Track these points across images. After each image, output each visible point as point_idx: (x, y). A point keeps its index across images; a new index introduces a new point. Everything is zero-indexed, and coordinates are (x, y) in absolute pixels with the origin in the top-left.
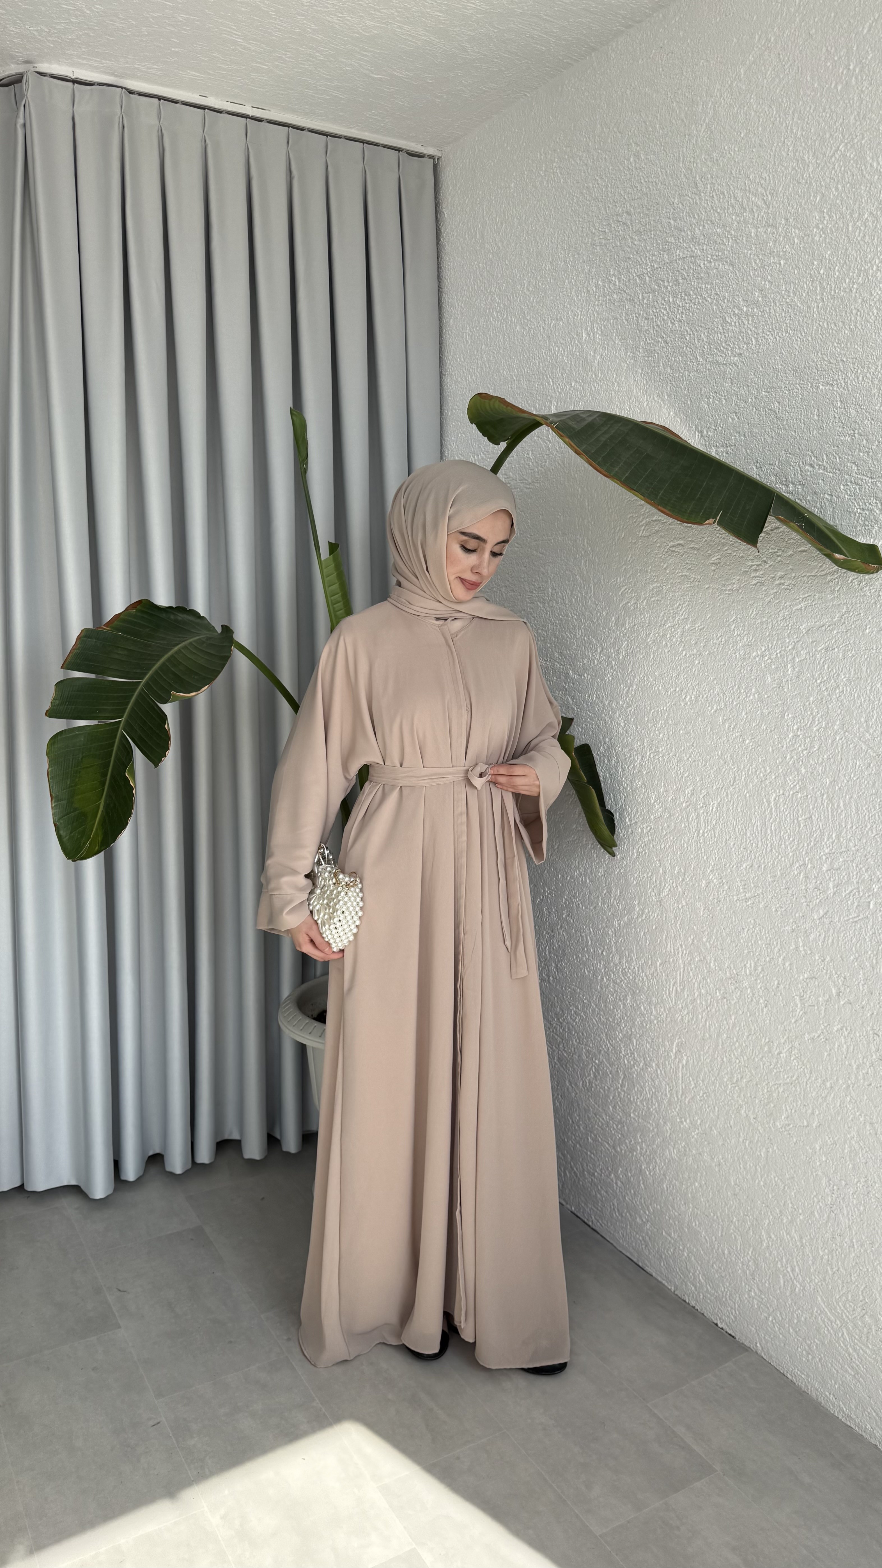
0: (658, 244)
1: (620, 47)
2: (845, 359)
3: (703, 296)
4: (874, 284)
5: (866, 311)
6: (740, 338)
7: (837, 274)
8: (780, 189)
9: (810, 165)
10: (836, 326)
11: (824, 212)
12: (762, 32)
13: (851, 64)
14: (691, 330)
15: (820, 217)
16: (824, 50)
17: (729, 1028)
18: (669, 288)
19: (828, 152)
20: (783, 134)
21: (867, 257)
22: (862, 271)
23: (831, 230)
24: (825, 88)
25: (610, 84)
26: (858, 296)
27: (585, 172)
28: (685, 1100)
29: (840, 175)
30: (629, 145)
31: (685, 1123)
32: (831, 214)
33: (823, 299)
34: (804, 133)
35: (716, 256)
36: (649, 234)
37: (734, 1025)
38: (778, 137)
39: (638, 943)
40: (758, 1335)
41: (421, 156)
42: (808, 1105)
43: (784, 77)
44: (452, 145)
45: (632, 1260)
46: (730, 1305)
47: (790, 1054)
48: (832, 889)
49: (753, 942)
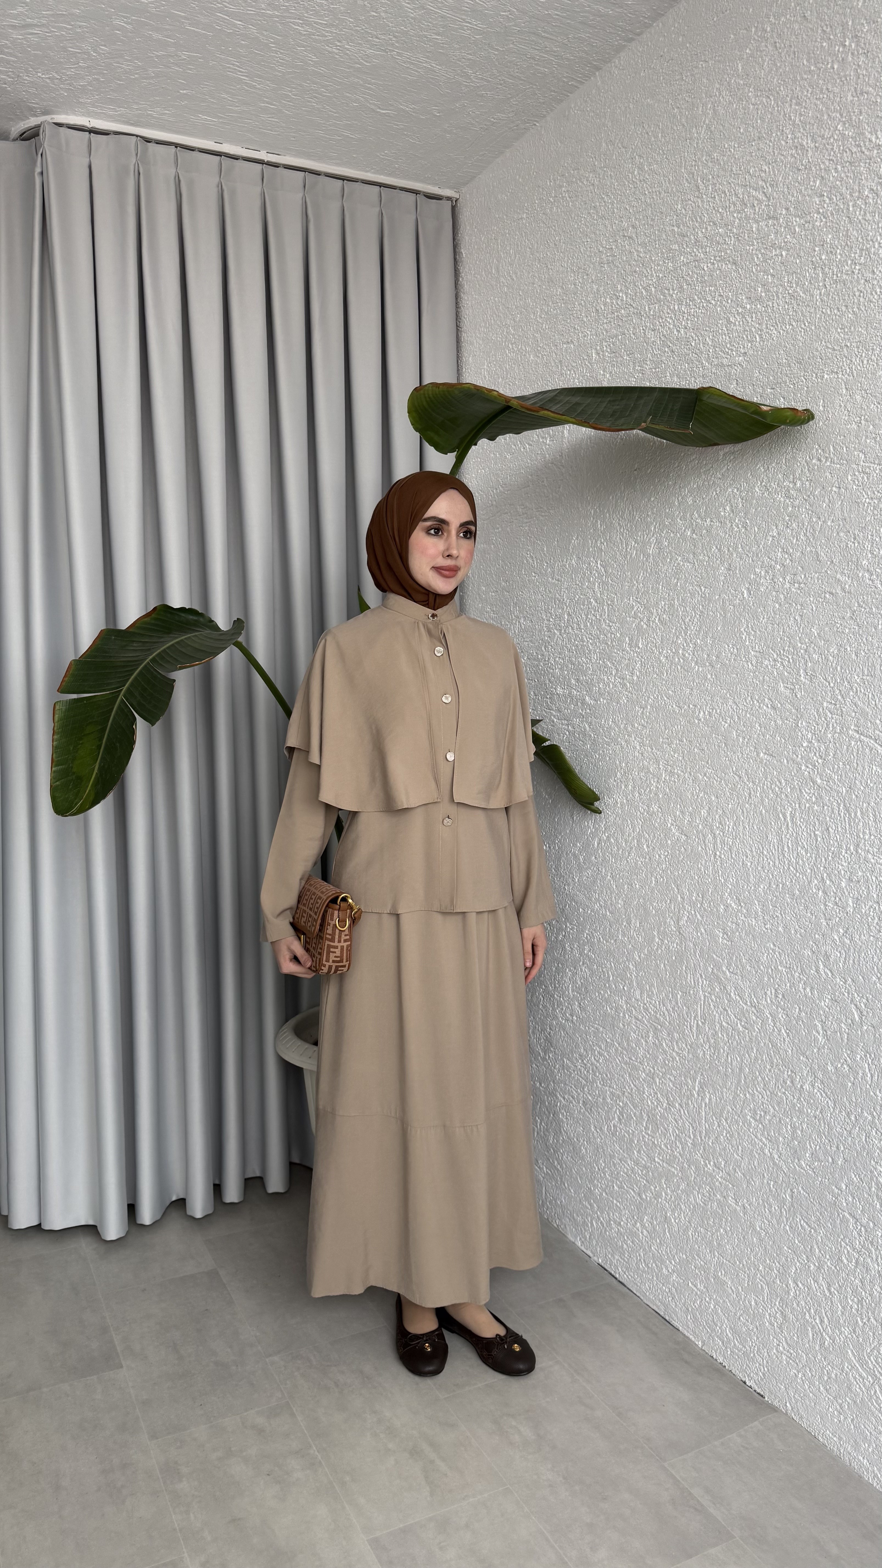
0: (662, 253)
1: (622, 63)
2: (849, 344)
3: (708, 299)
4: (876, 262)
5: (869, 292)
6: (744, 336)
7: (839, 257)
8: (780, 179)
9: (809, 149)
10: (839, 311)
11: (824, 195)
12: (758, 22)
13: (847, 39)
14: (695, 334)
15: (820, 202)
16: (820, 32)
17: (751, 1062)
18: (674, 295)
19: (826, 134)
20: (781, 123)
21: (868, 235)
22: (863, 250)
23: (832, 214)
24: (822, 69)
25: (614, 101)
26: (860, 277)
27: (591, 193)
28: (709, 1141)
29: (839, 155)
30: (632, 158)
31: (709, 1165)
32: (831, 196)
33: (825, 285)
35: (719, 257)
36: (654, 245)
37: (756, 1059)
38: (777, 126)
39: (659, 976)
40: (788, 1394)
41: (438, 198)
42: (833, 1140)
43: (781, 65)
44: (468, 185)
45: (659, 1314)
46: (759, 1361)
47: (813, 1086)
48: (851, 904)
49: (773, 967)
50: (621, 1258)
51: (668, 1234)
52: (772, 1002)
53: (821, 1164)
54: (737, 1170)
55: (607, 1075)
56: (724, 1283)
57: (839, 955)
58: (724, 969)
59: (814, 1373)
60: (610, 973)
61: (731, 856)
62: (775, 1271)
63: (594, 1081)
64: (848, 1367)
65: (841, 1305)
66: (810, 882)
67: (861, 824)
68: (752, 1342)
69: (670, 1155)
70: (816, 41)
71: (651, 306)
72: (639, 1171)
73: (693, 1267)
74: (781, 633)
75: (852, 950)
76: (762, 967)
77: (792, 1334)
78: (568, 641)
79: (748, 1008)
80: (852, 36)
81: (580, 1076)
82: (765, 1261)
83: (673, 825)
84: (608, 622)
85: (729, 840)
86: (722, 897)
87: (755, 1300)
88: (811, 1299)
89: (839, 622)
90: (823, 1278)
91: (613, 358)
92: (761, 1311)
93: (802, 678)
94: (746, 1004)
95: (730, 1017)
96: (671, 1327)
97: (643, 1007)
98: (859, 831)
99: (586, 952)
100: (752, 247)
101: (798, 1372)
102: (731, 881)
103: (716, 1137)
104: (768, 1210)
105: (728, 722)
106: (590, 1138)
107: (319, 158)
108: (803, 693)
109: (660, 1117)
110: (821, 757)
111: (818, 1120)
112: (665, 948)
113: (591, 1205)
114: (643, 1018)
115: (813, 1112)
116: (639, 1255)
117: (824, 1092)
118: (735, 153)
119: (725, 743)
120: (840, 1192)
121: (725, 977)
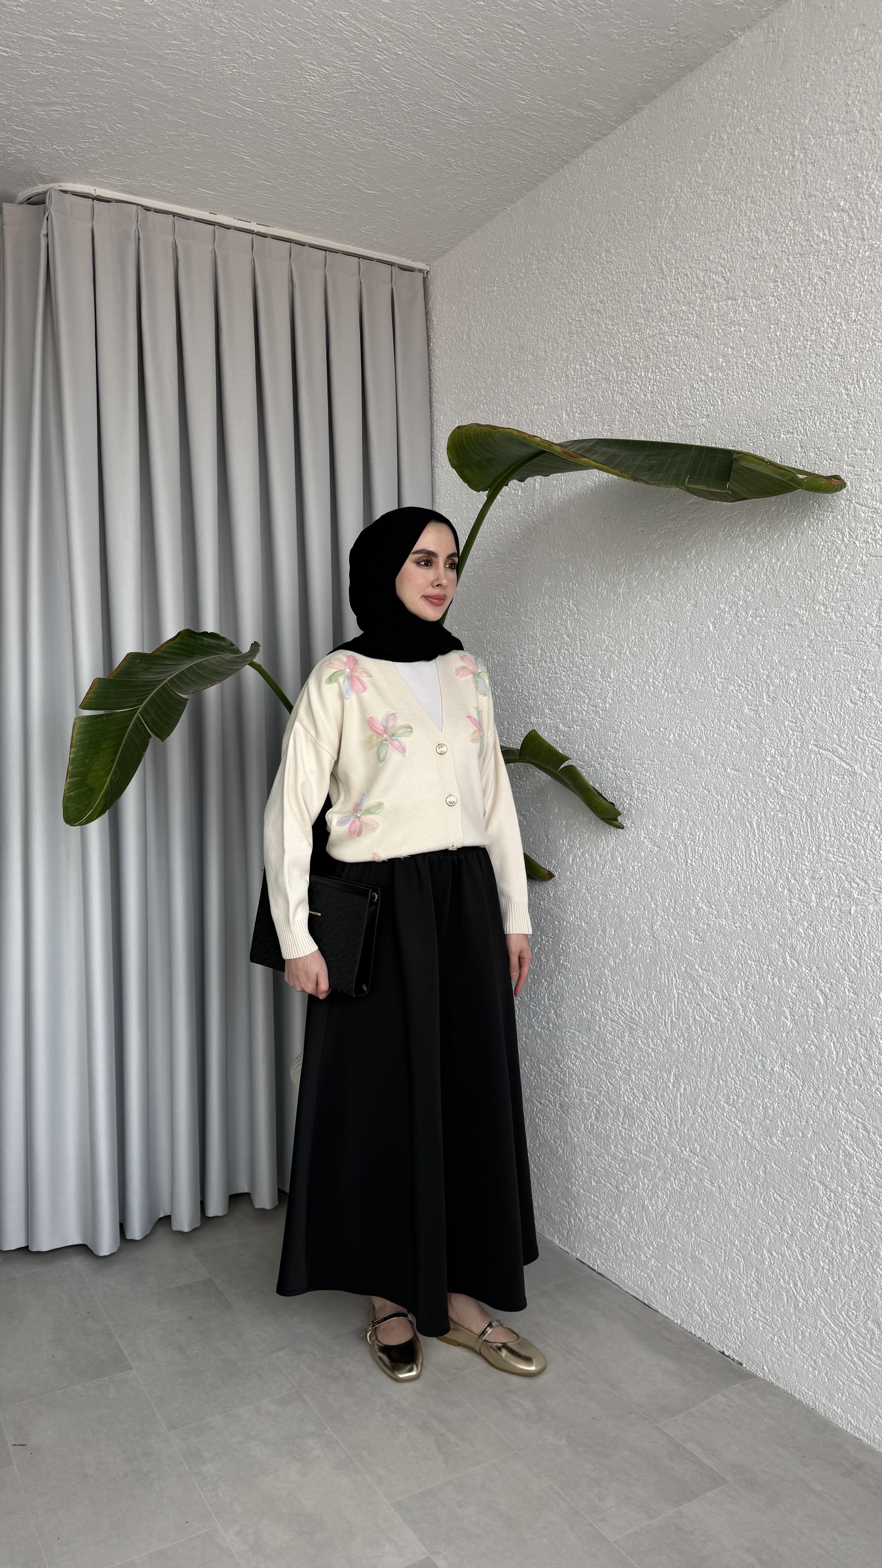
0: (629, 326)
1: (589, 158)
2: (803, 409)
3: (672, 367)
4: (826, 339)
6: (707, 401)
7: (792, 334)
8: (738, 266)
9: (764, 242)
10: (793, 380)
11: (777, 281)
13: (796, 150)
14: (661, 398)
15: (774, 286)
16: (771, 142)
17: (724, 1050)
18: (641, 364)
19: (779, 229)
20: (738, 218)
21: (818, 316)
22: (814, 328)
23: (785, 297)
24: (774, 174)
25: (581, 191)
26: (811, 351)
27: (561, 270)
28: (684, 1128)
29: (790, 247)
30: (600, 242)
31: (685, 1152)
32: (784, 282)
33: (780, 358)
34: (757, 215)
35: (683, 331)
36: (621, 318)
37: (728, 1047)
38: (734, 221)
39: (634, 978)
40: (765, 1358)
41: (411, 270)
42: (802, 1116)
43: (737, 169)
44: (439, 259)
45: (638, 1299)
46: (736, 1330)
47: (783, 1068)
48: (815, 901)
49: (743, 962)
50: (600, 1250)
51: (645, 1221)
52: (742, 993)
53: (792, 1139)
54: (712, 1153)
55: (583, 1077)
56: (701, 1262)
57: (804, 946)
58: (697, 967)
59: (789, 1335)
60: (586, 980)
61: (702, 863)
62: (750, 1244)
63: (570, 1083)
64: (821, 1325)
65: (814, 1268)
66: (776, 882)
67: (822, 828)
68: (729, 1314)
69: (647, 1146)
70: (768, 150)
71: (619, 373)
72: (617, 1164)
73: (670, 1250)
74: (745, 661)
75: (816, 941)
76: (732, 963)
77: (767, 1301)
78: (542, 674)
79: (720, 1001)
80: (800, 149)
81: (557, 1080)
82: (740, 1236)
83: (645, 838)
84: (580, 655)
85: (700, 848)
86: (693, 901)
87: (732, 1273)
88: (785, 1266)
89: (798, 650)
90: (796, 1244)
91: (583, 418)
92: (737, 1283)
93: (765, 701)
94: (718, 998)
95: (703, 1011)
96: (651, 1310)
97: (619, 1009)
98: (820, 834)
99: (561, 962)
100: (713, 324)
101: (774, 1335)
102: (702, 886)
103: (692, 1125)
104: (743, 1187)
105: (697, 742)
106: (567, 1138)
107: (306, 231)
108: (766, 713)
109: (637, 1111)
110: (784, 770)
111: (788, 1099)
112: (640, 952)
113: (568, 1202)
114: (618, 1019)
115: (783, 1091)
116: (618, 1245)
117: (793, 1072)
118: (696, 242)
119: (694, 762)
120: (810, 1163)
121: (698, 974)
